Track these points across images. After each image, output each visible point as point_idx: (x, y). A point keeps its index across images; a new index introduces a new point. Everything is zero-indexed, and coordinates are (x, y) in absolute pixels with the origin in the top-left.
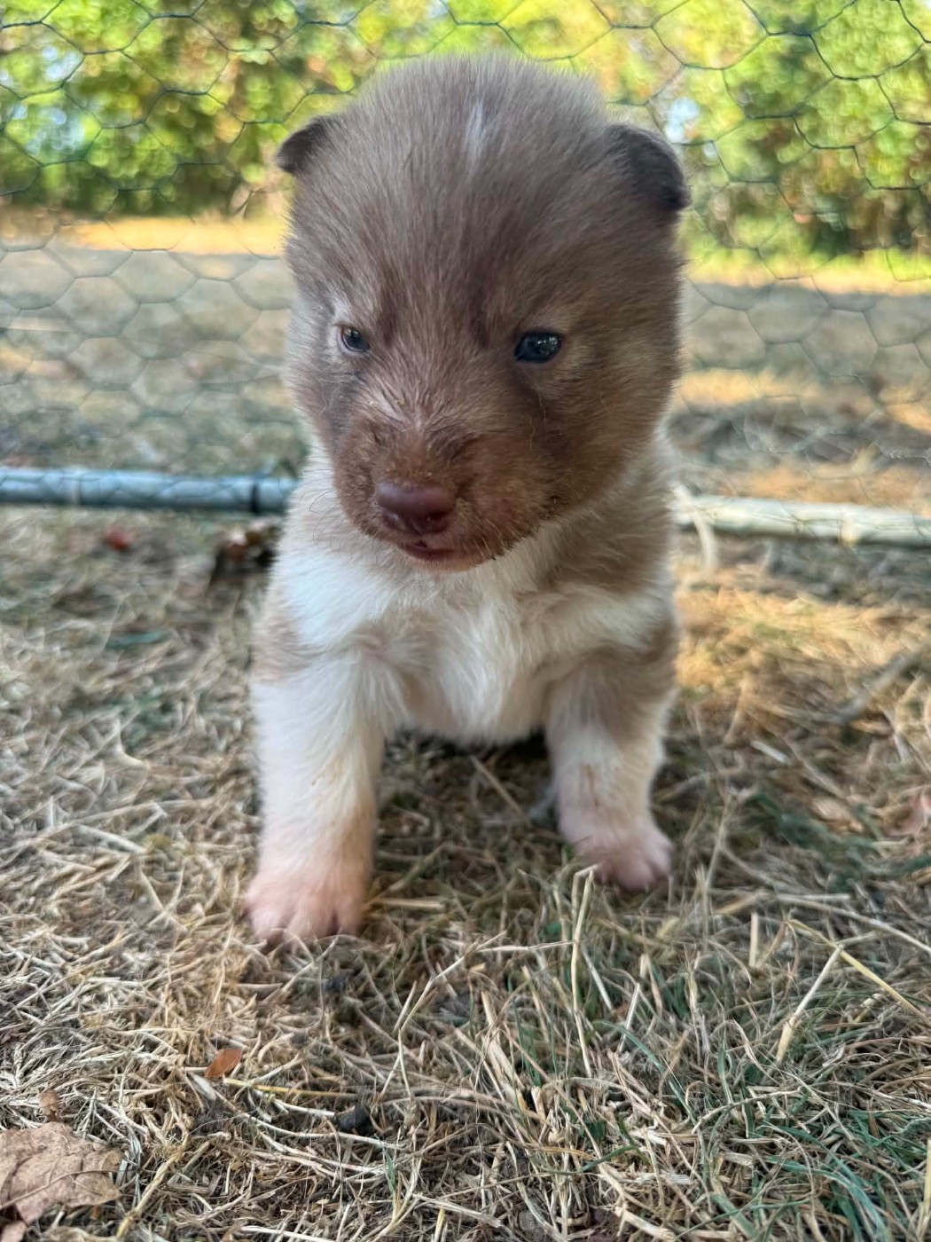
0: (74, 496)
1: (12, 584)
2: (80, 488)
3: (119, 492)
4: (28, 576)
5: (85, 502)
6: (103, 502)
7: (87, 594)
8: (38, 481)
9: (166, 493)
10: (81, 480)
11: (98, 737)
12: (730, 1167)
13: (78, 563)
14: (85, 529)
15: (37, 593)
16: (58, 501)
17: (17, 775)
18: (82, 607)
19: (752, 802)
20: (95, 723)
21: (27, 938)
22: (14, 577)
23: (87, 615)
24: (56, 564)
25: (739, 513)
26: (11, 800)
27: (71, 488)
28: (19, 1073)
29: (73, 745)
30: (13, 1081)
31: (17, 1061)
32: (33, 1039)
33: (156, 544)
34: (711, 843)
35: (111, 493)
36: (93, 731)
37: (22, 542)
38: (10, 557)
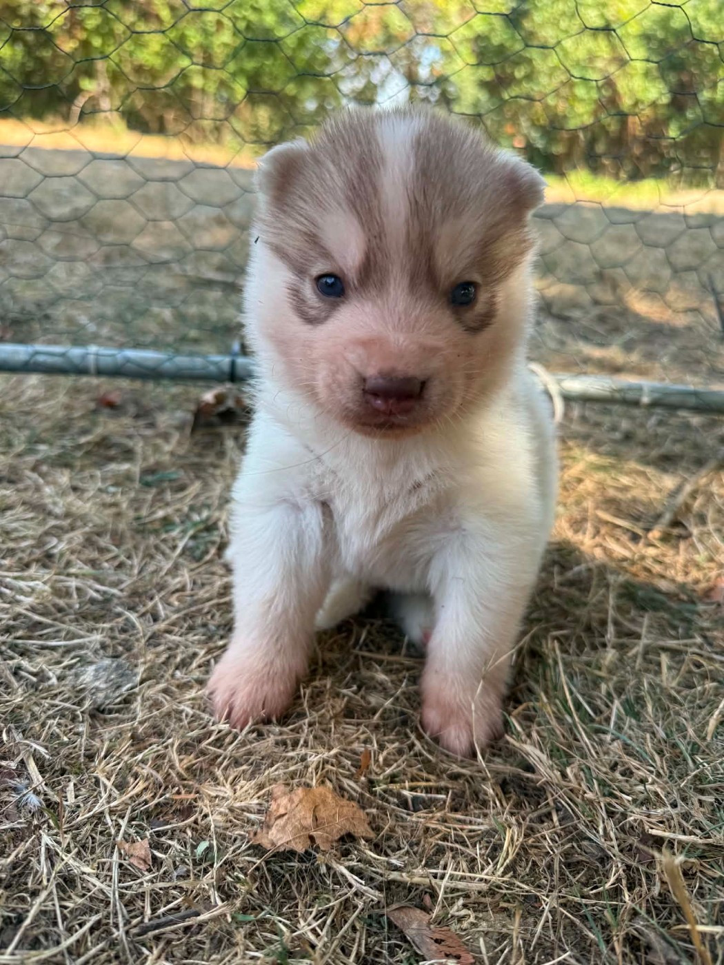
0: (92, 367)
1: (45, 435)
2: (97, 360)
3: (128, 365)
5: (100, 372)
6: (116, 372)
8: (63, 355)
9: (168, 366)
10: (97, 355)
11: (168, 551)
13: (86, 417)
15: (67, 443)
16: (80, 370)
17: (121, 582)
20: (164, 541)
22: (44, 430)
23: (114, 460)
24: (70, 419)
25: (577, 386)
26: (125, 600)
27: (91, 360)
29: (152, 557)
30: (227, 790)
31: (222, 779)
32: (225, 763)
33: (137, 403)
34: (606, 612)
35: (123, 365)
36: (163, 547)
37: (35, 400)
38: (30, 413)
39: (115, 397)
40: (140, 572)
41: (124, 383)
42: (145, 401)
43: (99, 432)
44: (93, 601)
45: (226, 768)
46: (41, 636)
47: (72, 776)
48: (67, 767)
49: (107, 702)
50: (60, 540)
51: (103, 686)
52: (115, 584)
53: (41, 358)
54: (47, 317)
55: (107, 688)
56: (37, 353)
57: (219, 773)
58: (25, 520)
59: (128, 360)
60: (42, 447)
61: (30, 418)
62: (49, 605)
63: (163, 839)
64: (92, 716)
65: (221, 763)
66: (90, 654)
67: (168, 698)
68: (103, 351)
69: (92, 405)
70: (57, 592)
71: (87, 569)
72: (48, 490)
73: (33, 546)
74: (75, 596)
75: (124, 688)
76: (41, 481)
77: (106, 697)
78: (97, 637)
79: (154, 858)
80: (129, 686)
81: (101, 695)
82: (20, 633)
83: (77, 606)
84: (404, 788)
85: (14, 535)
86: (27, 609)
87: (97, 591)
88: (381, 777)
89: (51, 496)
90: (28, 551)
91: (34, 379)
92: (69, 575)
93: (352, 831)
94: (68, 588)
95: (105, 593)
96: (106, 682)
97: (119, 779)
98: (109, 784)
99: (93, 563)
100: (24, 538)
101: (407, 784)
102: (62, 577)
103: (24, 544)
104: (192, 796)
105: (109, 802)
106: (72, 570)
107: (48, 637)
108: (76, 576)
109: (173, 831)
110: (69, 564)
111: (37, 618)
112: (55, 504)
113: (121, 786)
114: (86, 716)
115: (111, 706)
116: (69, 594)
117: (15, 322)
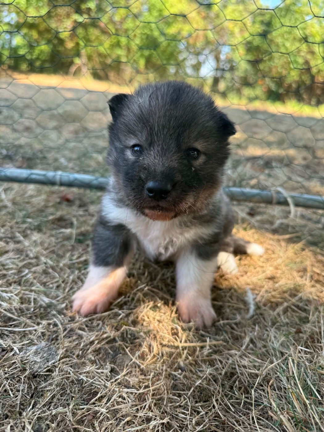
0: (58, 182)
1: (32, 214)
2: (61, 178)
3: (76, 181)
5: (62, 184)
6: (70, 184)
7: (62, 219)
8: (44, 175)
9: (95, 182)
10: (61, 175)
16: (52, 183)
18: (62, 224)
21: (84, 370)
24: (46, 207)
27: (58, 178)
33: (80, 199)
35: (73, 181)
37: (31, 196)
38: (28, 203)
39: (70, 197)
40: (69, 291)
41: (75, 190)
42: (85, 199)
43: (59, 214)
46: (11, 325)
47: (11, 420)
48: (9, 414)
49: (40, 370)
51: (39, 360)
52: (54, 298)
53: (33, 177)
54: (45, 158)
55: (41, 362)
56: (32, 174)
57: (96, 424)
58: (14, 259)
59: (76, 179)
60: (29, 220)
61: (27, 205)
66: (35, 339)
68: (65, 174)
69: (58, 200)
70: (23, 301)
71: (42, 288)
73: (15, 274)
74: (32, 304)
75: (50, 363)
77: (40, 367)
78: (40, 329)
80: (53, 361)
81: (37, 366)
83: (32, 309)
85: (6, 267)
86: (4, 310)
90: (12, 277)
91: (32, 187)
92: (31, 291)
94: (30, 298)
96: (41, 358)
99: (44, 284)
100: (12, 269)
102: (27, 292)
103: (10, 272)
106: (33, 288)
107: (15, 326)
108: (35, 292)
110: (32, 284)
111: (10, 315)
112: (31, 251)
114: (26, 379)
115: (42, 373)
116: (29, 302)
117: (29, 159)
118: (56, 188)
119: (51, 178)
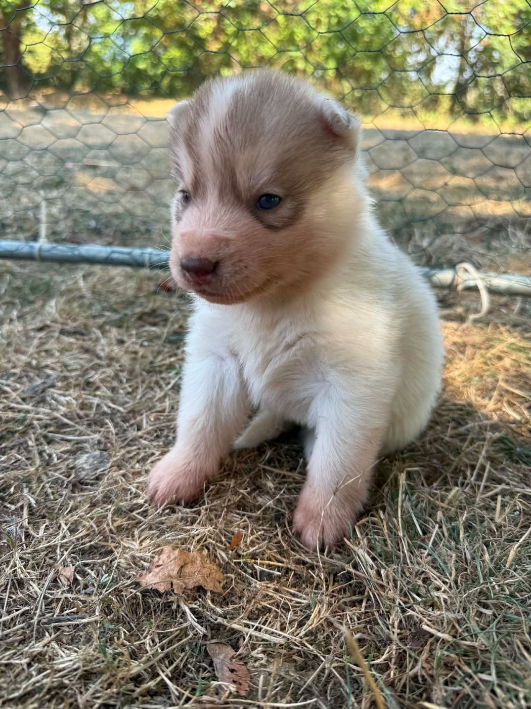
0: (147, 263)
1: (115, 307)
2: (150, 259)
4: (122, 302)
5: (152, 266)
7: (153, 313)
8: (129, 254)
10: (151, 254)
11: (164, 386)
12: (480, 614)
13: (146, 296)
14: (150, 279)
15: (128, 312)
16: (139, 264)
17: (126, 403)
18: (151, 320)
19: (500, 440)
20: (163, 379)
21: (137, 480)
22: (116, 303)
23: (154, 324)
24: (137, 297)
25: (502, 282)
26: (124, 415)
27: (146, 257)
28: (138, 542)
29: (152, 389)
30: (136, 545)
31: (136, 536)
32: (143, 527)
34: (477, 459)
36: (162, 383)
37: (118, 284)
38: (112, 292)
43: (150, 306)
44: (104, 413)
45: (142, 531)
46: (65, 432)
47: (47, 520)
48: (47, 515)
49: (86, 478)
50: (96, 373)
51: (88, 467)
52: (123, 404)
53: (115, 256)
55: (89, 469)
56: (113, 252)
57: (136, 532)
60: (107, 314)
61: (111, 295)
62: (74, 413)
63: (86, 568)
64: (74, 486)
65: (140, 527)
66: (88, 446)
67: (124, 480)
68: (156, 252)
70: (83, 406)
71: (109, 393)
72: (103, 341)
73: (79, 376)
74: (94, 409)
75: (99, 470)
76: (100, 335)
77: (87, 475)
78: (97, 436)
79: (76, 580)
80: (102, 469)
81: (84, 473)
82: (52, 429)
83: (93, 416)
84: (256, 563)
85: (69, 368)
86: (62, 415)
87: (109, 407)
88: (245, 553)
89: (103, 345)
90: (75, 379)
92: (95, 396)
93: (203, 586)
94: (92, 404)
95: (114, 409)
96: (90, 465)
97: (73, 526)
98: (66, 528)
99: (113, 390)
100: (76, 370)
101: (259, 561)
102: (91, 397)
103: (73, 374)
104: (113, 545)
105: (62, 540)
106: (98, 393)
107: (69, 433)
108: (99, 396)
109: (94, 564)
110: (98, 388)
111: (66, 421)
112: (103, 350)
113: (72, 531)
114: (70, 485)
115: (88, 481)
116: (91, 408)
117: (124, 233)
118: (145, 272)
119: (137, 257)
